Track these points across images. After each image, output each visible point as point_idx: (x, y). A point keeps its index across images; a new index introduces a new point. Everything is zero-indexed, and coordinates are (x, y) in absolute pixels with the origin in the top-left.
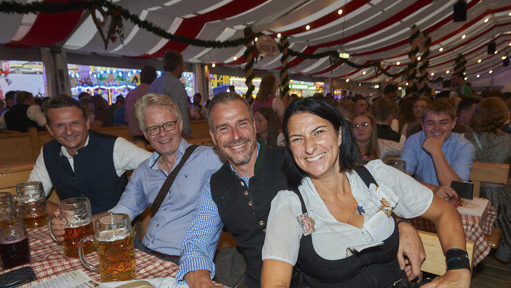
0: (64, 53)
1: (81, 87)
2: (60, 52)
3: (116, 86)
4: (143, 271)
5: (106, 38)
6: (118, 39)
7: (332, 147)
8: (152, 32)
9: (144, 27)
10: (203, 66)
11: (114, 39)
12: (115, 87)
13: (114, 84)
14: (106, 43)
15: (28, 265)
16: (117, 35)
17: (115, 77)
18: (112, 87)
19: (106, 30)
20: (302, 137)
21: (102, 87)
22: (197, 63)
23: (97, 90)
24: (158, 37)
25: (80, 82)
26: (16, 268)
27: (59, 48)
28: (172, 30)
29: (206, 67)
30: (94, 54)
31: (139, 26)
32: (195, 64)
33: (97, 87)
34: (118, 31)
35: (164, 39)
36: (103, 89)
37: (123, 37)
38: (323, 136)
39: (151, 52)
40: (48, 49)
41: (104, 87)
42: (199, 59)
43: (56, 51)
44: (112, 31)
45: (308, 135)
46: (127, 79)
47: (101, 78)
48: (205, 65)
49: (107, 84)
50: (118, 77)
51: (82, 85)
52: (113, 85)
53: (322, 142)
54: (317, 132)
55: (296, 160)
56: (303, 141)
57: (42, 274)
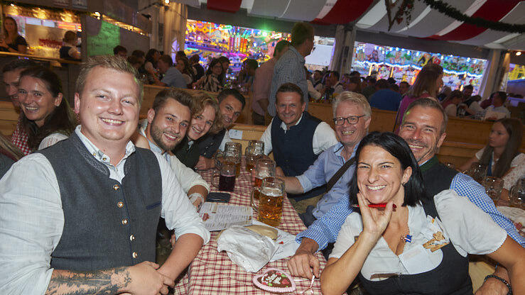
0: (355, 31)
1: (367, 62)
2: (351, 30)
3: (401, 64)
4: (284, 225)
5: (392, 20)
6: (405, 20)
7: (393, 183)
8: (444, 14)
9: (436, 8)
10: (503, 52)
11: (399, 21)
12: (398, 66)
13: (399, 62)
14: (391, 23)
15: (229, 193)
16: (404, 16)
17: (402, 55)
18: (396, 66)
19: (394, 11)
20: (368, 166)
21: (386, 64)
22: (497, 50)
23: (381, 66)
24: (450, 18)
25: (369, 57)
26: (224, 192)
27: (352, 27)
28: (470, 12)
29: (508, 55)
30: (382, 33)
31: (431, 7)
32: (493, 50)
33: (382, 63)
34: (406, 12)
35: (456, 21)
36: (387, 66)
37: (410, 18)
38: (388, 171)
39: (442, 34)
40: (342, 27)
41: (388, 65)
42: (502, 44)
43: (349, 28)
44: (401, 12)
45: (374, 166)
46: (414, 59)
47: (388, 55)
48: (507, 52)
49: (392, 62)
50: (406, 55)
51: (369, 61)
52: (398, 64)
53: (386, 176)
54: (383, 166)
55: (359, 183)
56: (369, 170)
57: (233, 201)
